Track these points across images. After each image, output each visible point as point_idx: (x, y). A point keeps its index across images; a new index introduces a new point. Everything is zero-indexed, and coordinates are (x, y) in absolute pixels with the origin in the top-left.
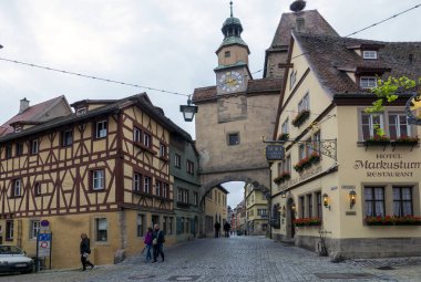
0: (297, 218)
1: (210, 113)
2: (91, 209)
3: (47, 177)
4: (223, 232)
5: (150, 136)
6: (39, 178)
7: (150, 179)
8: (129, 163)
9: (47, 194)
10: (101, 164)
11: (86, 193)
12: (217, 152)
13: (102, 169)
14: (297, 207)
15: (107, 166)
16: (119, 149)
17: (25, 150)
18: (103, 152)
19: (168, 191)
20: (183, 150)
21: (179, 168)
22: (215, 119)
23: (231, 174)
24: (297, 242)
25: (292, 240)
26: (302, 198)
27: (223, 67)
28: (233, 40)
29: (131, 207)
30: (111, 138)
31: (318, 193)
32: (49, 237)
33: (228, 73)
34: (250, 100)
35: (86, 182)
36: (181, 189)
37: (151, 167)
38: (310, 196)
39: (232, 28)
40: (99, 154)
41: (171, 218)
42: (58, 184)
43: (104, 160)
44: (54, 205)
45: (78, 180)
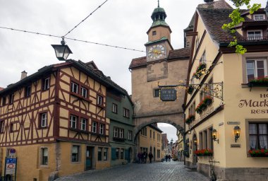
0: (198, 149)
1: (142, 75)
2: (39, 141)
3: (16, 119)
4: (148, 159)
5: (87, 89)
6: (13, 120)
7: (87, 120)
8: (66, 107)
9: (16, 131)
10: (45, 108)
11: (37, 129)
12: (146, 102)
13: (46, 112)
14: (198, 141)
15: (49, 110)
16: (57, 97)
17: (7, 102)
18: (46, 100)
19: (105, 130)
20: (120, 101)
21: (116, 113)
22: (145, 79)
23: (155, 118)
24: (198, 168)
25: (195, 167)
26: (201, 133)
27: (151, 42)
28: (158, 23)
29: (67, 140)
30: (52, 89)
31: (211, 129)
32: (15, 161)
33: (154, 46)
34: (170, 64)
35: (37, 122)
36: (117, 129)
37: (87, 111)
38: (206, 131)
39: (159, 15)
40: (44, 101)
41: (107, 149)
42: (22, 123)
43: (47, 105)
44: (19, 139)
45: (32, 121)
